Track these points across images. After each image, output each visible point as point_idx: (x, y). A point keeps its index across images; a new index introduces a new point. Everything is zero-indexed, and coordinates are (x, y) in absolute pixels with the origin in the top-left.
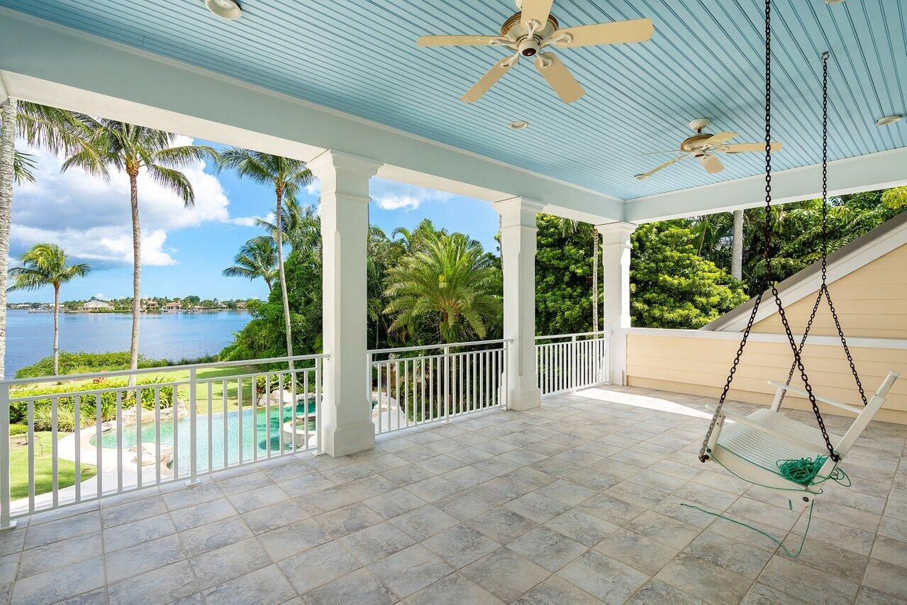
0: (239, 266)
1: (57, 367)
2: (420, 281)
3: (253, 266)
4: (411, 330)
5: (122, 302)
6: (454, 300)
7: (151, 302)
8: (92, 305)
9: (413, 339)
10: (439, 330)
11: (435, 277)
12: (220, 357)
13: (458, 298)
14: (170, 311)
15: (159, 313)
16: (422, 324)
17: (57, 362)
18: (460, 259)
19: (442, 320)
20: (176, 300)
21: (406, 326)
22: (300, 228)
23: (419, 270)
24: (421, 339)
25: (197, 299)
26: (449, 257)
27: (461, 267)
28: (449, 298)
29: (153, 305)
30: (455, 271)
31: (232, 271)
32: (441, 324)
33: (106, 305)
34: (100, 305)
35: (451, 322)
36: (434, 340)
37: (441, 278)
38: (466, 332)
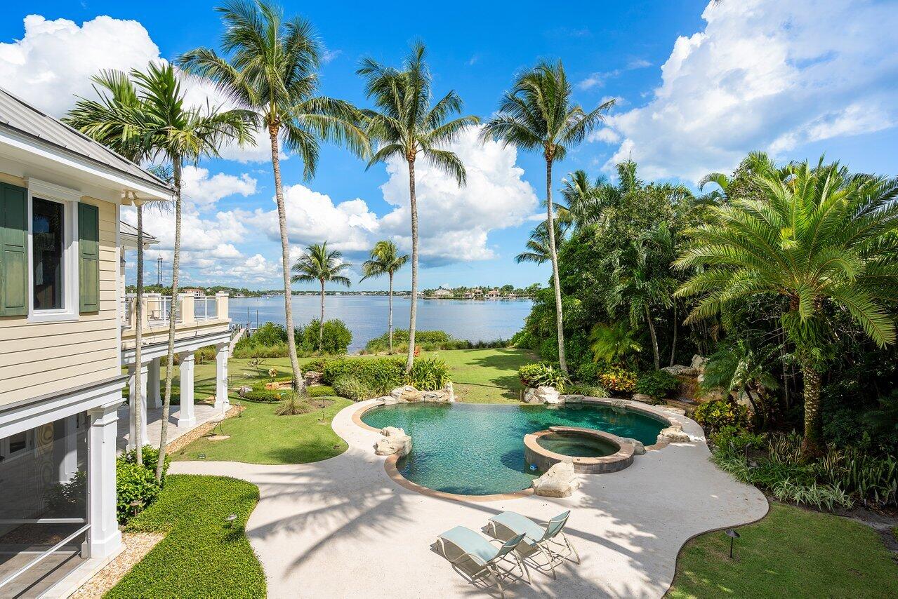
0: (532, 251)
1: (391, 340)
2: (741, 242)
3: (541, 250)
4: (727, 323)
5: (459, 290)
6: (812, 274)
7: (477, 291)
8: (439, 293)
9: (730, 338)
10: (780, 325)
11: (771, 235)
12: (511, 342)
13: (822, 271)
14: (491, 298)
15: (483, 299)
16: (746, 315)
17: (391, 337)
18: (828, 197)
19: (787, 310)
20: (496, 288)
21: (719, 315)
22: (582, 201)
23: (738, 224)
24: (744, 338)
25: (511, 287)
26: (805, 194)
27: (832, 209)
28: (802, 269)
29: (479, 293)
30: (816, 222)
31: (522, 258)
32: (784, 317)
33: (448, 293)
34: (445, 293)
35: (805, 312)
36: (769, 342)
37: (784, 233)
38: (838, 332)
